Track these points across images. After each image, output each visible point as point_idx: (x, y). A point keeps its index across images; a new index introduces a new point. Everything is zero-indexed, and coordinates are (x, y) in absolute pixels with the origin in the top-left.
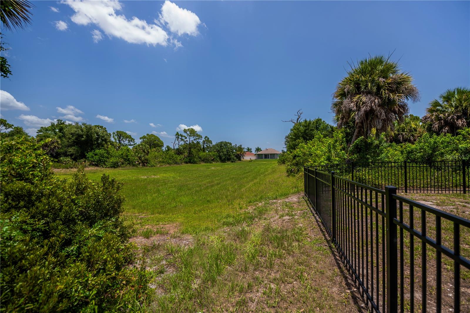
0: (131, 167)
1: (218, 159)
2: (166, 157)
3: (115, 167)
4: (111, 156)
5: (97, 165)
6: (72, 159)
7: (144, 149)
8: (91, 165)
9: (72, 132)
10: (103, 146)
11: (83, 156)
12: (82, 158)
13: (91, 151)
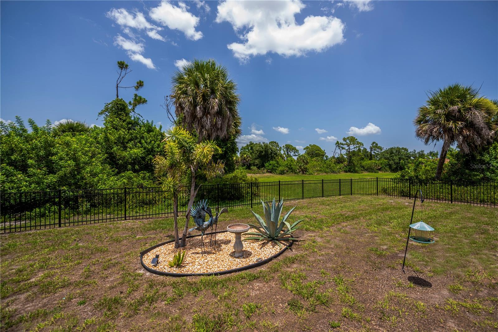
0: (293, 174)
1: (387, 168)
2: (323, 166)
3: (282, 174)
4: (280, 166)
5: (271, 172)
6: (257, 167)
7: (304, 160)
8: (268, 172)
9: (257, 149)
10: (275, 158)
11: (263, 166)
12: (262, 167)
13: (267, 162)
